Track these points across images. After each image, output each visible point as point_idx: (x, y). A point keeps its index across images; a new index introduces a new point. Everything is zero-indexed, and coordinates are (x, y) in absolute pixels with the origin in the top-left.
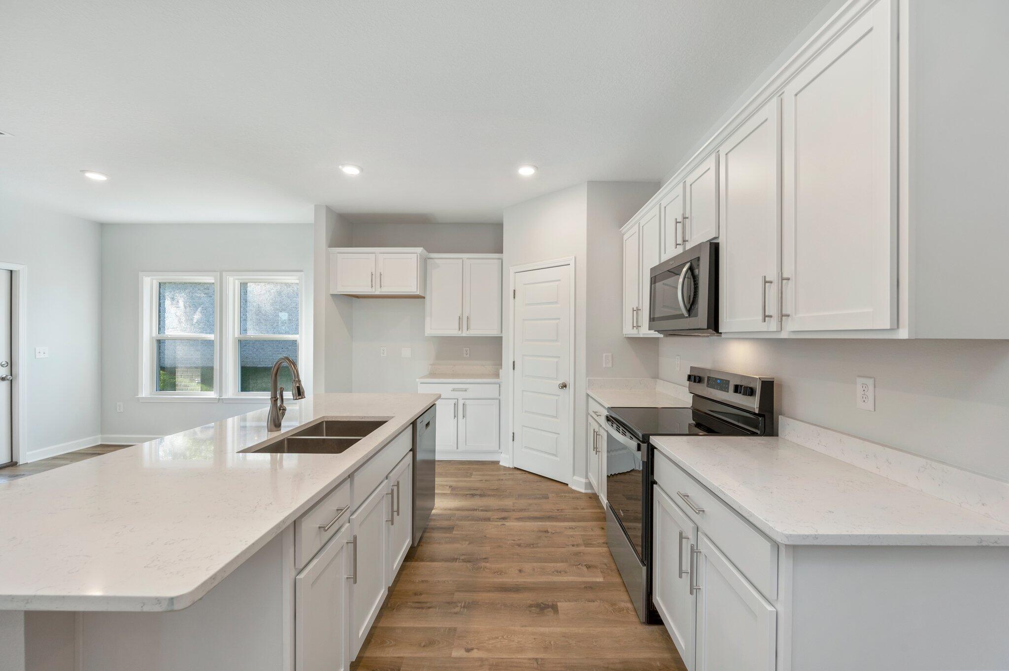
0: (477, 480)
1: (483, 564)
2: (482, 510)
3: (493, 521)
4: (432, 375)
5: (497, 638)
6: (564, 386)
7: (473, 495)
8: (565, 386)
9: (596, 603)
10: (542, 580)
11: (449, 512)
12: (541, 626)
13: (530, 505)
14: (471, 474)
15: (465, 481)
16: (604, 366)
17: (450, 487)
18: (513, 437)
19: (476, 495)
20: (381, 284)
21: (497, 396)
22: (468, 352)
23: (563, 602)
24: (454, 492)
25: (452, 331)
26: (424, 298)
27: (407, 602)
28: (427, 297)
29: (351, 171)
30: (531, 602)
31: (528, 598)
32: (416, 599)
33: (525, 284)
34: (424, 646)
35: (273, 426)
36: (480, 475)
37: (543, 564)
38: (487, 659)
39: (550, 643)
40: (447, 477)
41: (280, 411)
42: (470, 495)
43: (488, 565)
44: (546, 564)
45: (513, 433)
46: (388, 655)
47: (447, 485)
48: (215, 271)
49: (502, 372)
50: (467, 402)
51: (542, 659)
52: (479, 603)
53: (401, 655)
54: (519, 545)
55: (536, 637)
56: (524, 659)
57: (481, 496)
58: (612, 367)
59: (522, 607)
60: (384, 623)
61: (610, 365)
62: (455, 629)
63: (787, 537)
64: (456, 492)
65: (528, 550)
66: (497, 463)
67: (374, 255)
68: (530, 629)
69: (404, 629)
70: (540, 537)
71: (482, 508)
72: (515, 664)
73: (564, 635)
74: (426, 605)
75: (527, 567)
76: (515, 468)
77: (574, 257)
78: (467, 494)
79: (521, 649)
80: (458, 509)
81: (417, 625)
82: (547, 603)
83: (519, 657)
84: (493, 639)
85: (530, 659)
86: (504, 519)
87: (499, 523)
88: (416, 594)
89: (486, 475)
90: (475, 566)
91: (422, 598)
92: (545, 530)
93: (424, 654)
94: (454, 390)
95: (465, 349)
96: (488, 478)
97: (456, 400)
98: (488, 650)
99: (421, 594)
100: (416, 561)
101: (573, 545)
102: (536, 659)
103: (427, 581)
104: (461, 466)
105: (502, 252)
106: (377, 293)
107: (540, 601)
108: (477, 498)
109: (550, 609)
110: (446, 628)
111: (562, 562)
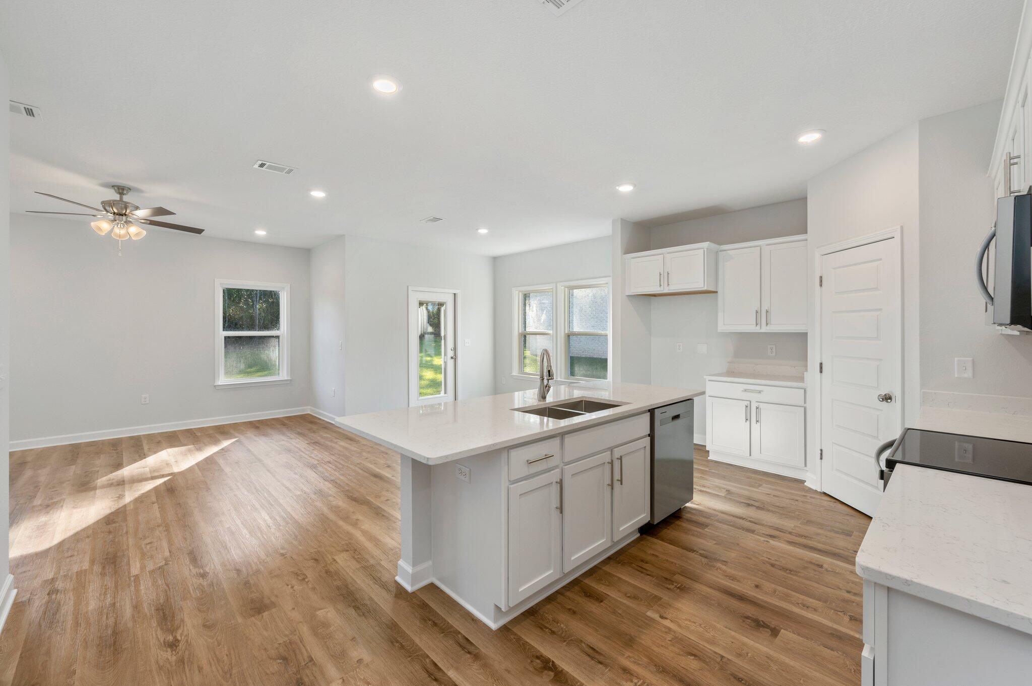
0: (764, 493)
1: (719, 565)
2: (750, 521)
3: (756, 534)
4: (731, 373)
5: (695, 623)
6: (887, 398)
7: (749, 505)
8: (890, 398)
9: (835, 653)
10: (777, 604)
11: (712, 512)
12: (747, 637)
13: (818, 534)
14: (760, 485)
15: (748, 490)
16: (956, 376)
17: (728, 491)
18: (821, 454)
19: (752, 505)
20: (668, 283)
21: (802, 403)
22: (774, 350)
23: (790, 632)
24: (729, 497)
25: (749, 326)
26: (717, 292)
27: (632, 563)
28: (720, 291)
29: (626, 189)
30: (750, 615)
31: (750, 611)
32: (640, 564)
33: (835, 269)
34: (628, 597)
35: (541, 398)
36: (770, 489)
37: (790, 592)
38: (674, 632)
39: (747, 654)
40: (730, 481)
41: (546, 388)
42: (746, 504)
43: (724, 567)
44: (793, 593)
45: (821, 450)
46: (599, 589)
47: (724, 489)
48: (552, 283)
49: (807, 375)
50: (762, 406)
51: (728, 659)
52: (695, 592)
53: (609, 594)
54: (773, 565)
55: (733, 641)
56: (710, 650)
57: (758, 508)
58: (974, 376)
59: (737, 614)
60: (607, 568)
61: (969, 374)
62: (660, 599)
63: (863, 569)
64: (731, 497)
65: (781, 573)
66: (803, 482)
67: (662, 255)
68: (733, 633)
69: (620, 579)
70: (805, 568)
71: (751, 519)
72: (699, 649)
73: (768, 657)
74: (646, 572)
75: (768, 586)
76: (825, 493)
77: (899, 227)
78: (743, 502)
79: (713, 642)
80: (723, 513)
81: (631, 581)
82: (769, 624)
83: (705, 645)
84: (690, 621)
85: (716, 653)
86: (771, 536)
87: (762, 539)
88: (642, 561)
89: (779, 491)
90: (709, 563)
91: (646, 566)
92: (821, 564)
93: (625, 601)
94: (745, 390)
95: (769, 347)
96: (777, 493)
97: (749, 402)
98: (680, 626)
99: (647, 563)
100: (657, 538)
101: (848, 592)
102: (722, 657)
103: (657, 556)
104: (753, 475)
105: (806, 232)
106: (666, 291)
107: (761, 619)
108: (753, 509)
109: (768, 630)
110: (654, 594)
111: (819, 600)
